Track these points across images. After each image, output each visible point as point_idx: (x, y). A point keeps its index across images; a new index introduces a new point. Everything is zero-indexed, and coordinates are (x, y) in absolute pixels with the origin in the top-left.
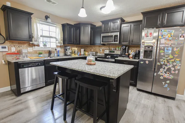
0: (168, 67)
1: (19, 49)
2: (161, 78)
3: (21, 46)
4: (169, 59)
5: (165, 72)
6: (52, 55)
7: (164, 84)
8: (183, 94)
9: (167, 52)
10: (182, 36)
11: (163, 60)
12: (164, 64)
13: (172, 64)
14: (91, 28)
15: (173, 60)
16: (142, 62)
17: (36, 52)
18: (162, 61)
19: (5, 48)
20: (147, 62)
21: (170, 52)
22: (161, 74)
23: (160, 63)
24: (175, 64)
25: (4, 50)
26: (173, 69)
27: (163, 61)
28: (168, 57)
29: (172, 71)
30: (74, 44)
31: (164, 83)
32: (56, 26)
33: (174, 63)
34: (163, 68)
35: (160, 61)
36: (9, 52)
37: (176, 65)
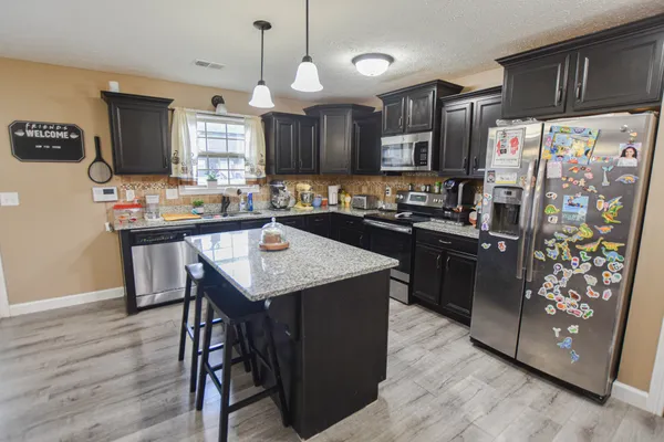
0: (576, 272)
1: (143, 193)
2: (550, 310)
3: (149, 186)
4: (578, 242)
5: (564, 292)
6: (232, 207)
7: (557, 335)
8: (647, 389)
9: (572, 213)
10: (630, 152)
11: (557, 242)
12: (559, 260)
13: (591, 261)
14: (354, 118)
15: (593, 247)
16: (486, 246)
17: (186, 200)
18: (553, 248)
19: (111, 192)
20: (502, 247)
21: (582, 212)
22: (547, 296)
23: (545, 253)
24: (600, 261)
25: (109, 197)
26: (592, 280)
27: (557, 249)
28: (575, 233)
29: (589, 287)
30: (297, 173)
31: (557, 331)
32: (242, 121)
33: (598, 258)
34: (556, 273)
35: (547, 246)
36: (121, 202)
37: (605, 268)
